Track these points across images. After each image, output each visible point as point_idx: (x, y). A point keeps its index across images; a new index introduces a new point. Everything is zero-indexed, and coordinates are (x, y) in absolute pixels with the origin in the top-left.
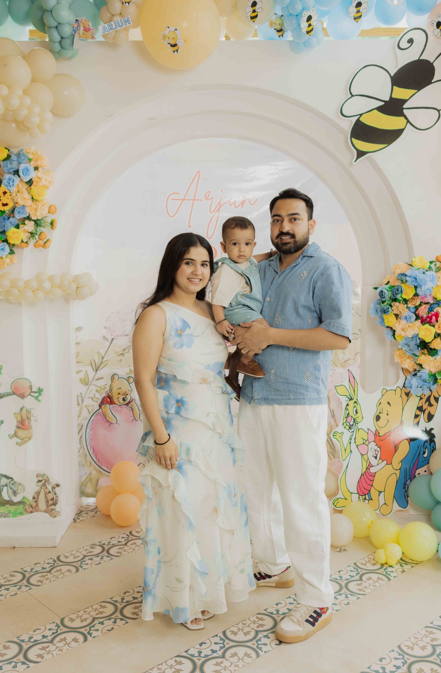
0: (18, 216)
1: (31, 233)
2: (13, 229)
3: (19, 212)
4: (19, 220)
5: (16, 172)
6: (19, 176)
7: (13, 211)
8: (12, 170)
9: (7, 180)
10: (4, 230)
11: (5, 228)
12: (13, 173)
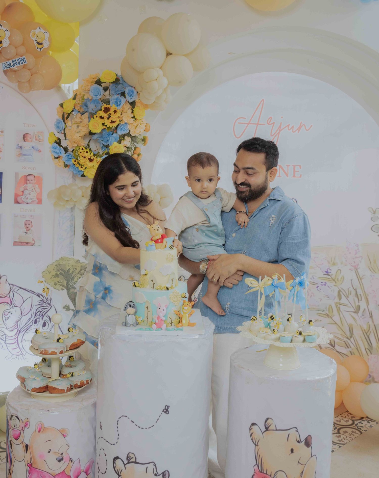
0: (120, 132)
1: (128, 148)
2: (116, 144)
3: (121, 129)
4: (120, 136)
5: (123, 94)
6: (125, 97)
7: (116, 128)
8: (120, 92)
9: (115, 101)
10: (108, 145)
11: (109, 143)
12: (120, 94)
